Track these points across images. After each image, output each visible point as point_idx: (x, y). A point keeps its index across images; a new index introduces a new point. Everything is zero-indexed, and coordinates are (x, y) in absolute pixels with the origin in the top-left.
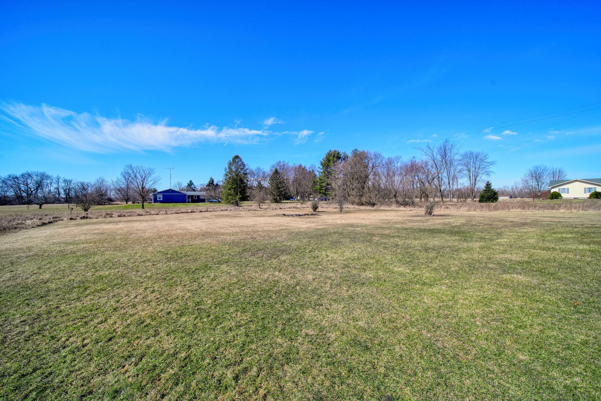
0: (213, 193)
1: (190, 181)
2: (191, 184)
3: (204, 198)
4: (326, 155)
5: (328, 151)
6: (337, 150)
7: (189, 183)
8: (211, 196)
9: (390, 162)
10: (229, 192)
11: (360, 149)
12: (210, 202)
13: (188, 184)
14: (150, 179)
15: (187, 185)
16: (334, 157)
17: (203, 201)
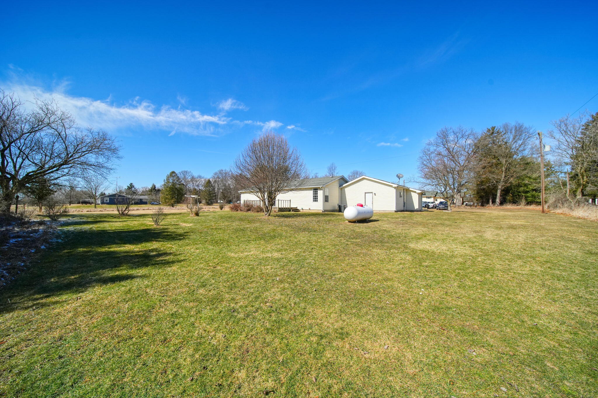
0: (154, 197)
1: (131, 183)
2: (131, 186)
3: (146, 201)
7: (129, 185)
8: (153, 200)
10: (167, 196)
12: (152, 204)
14: (102, 186)
15: (126, 188)
17: (145, 203)
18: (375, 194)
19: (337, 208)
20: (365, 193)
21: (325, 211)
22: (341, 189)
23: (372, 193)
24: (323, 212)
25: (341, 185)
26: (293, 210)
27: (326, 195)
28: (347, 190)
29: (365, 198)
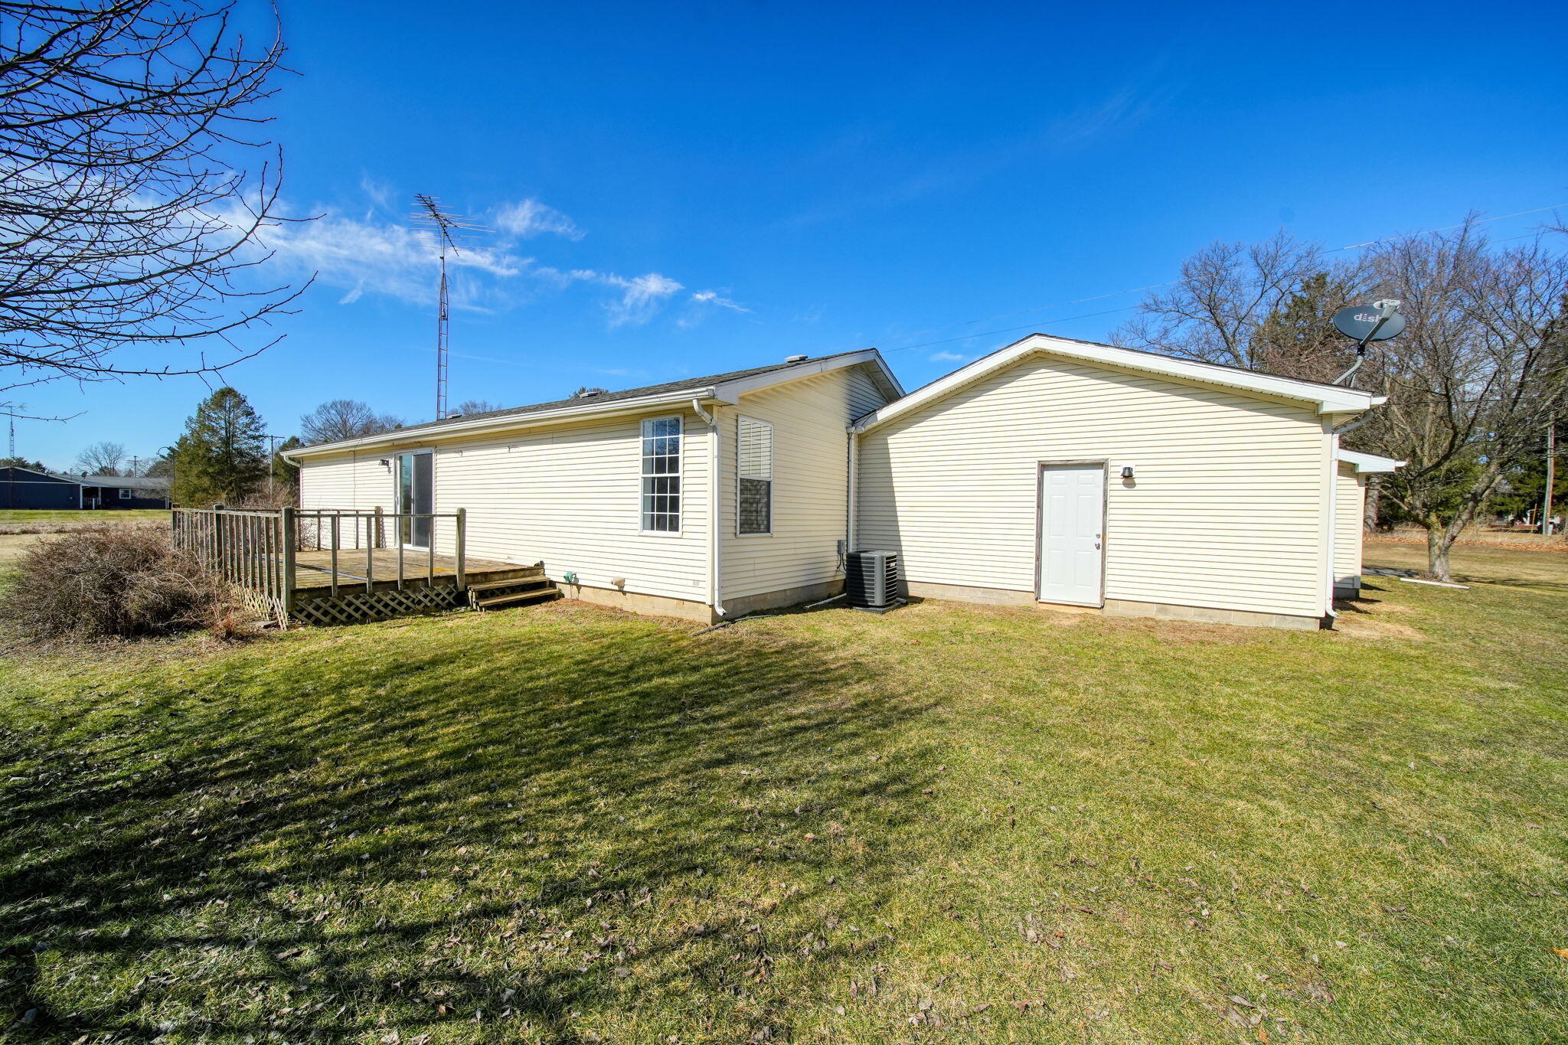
13: (170, 448)
18: (1128, 476)
19: (834, 570)
20: (1044, 467)
21: (736, 611)
22: (861, 438)
23: (1099, 465)
24: (716, 618)
25: (858, 415)
26: (482, 595)
27: (745, 472)
28: (898, 444)
29: (1040, 506)
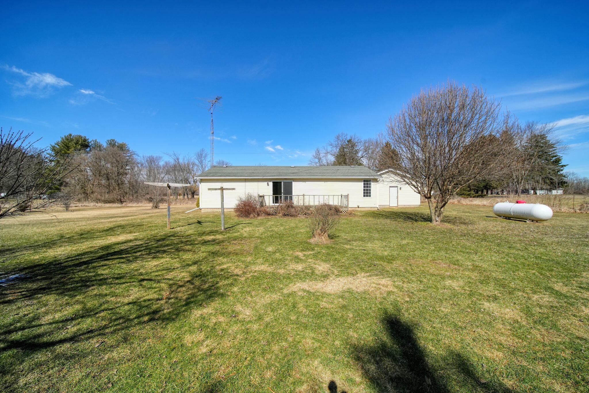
4: (62, 138)
5: (67, 134)
6: (83, 135)
9: (152, 161)
11: (119, 141)
16: (77, 143)
18: (400, 188)
20: (390, 187)
23: (397, 187)
24: (378, 209)
29: (390, 193)
